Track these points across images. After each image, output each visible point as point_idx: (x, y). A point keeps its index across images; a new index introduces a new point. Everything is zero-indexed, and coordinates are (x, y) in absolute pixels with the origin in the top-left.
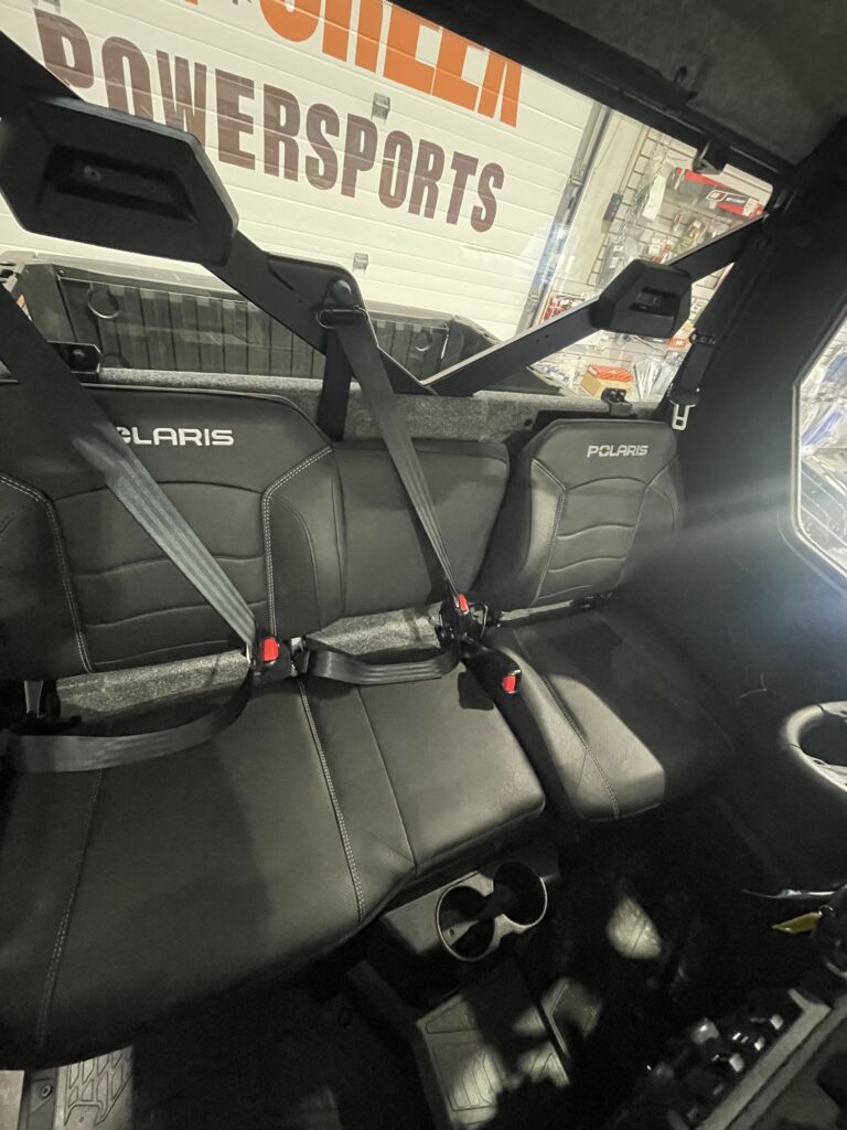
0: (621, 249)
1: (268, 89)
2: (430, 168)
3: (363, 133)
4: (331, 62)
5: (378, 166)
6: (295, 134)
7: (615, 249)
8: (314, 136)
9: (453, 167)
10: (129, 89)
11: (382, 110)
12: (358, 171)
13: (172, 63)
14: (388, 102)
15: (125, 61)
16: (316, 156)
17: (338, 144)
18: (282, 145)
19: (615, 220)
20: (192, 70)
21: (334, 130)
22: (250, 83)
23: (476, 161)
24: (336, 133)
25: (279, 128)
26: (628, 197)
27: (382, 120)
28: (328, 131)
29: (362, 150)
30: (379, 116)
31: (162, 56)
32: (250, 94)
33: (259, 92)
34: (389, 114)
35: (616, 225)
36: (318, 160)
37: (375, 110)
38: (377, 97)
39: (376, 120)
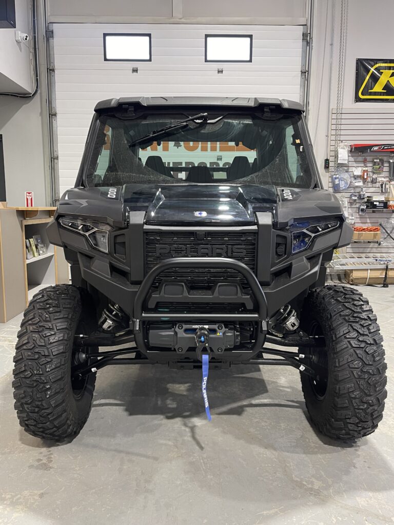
7: (334, 176)
14: (221, 156)
19: (330, 168)
26: (331, 159)
27: (220, 161)
33: (184, 163)
37: (218, 159)
38: (218, 156)
39: (218, 162)
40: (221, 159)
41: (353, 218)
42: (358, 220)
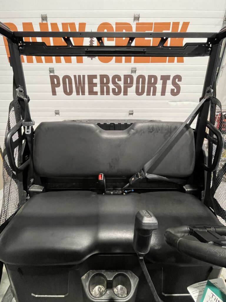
1: (101, 76)
2: (153, 81)
3: (129, 79)
4: (118, 64)
6: (109, 83)
8: (114, 83)
9: (161, 80)
10: (68, 85)
12: (128, 88)
13: (77, 77)
14: (136, 69)
15: (67, 79)
18: (105, 87)
20: (82, 77)
22: (96, 75)
23: (170, 76)
24: (120, 80)
25: (104, 84)
27: (135, 74)
29: (129, 82)
30: (133, 73)
32: (96, 78)
36: (115, 88)
37: (132, 72)
38: (132, 68)
39: (133, 74)
40: (135, 72)
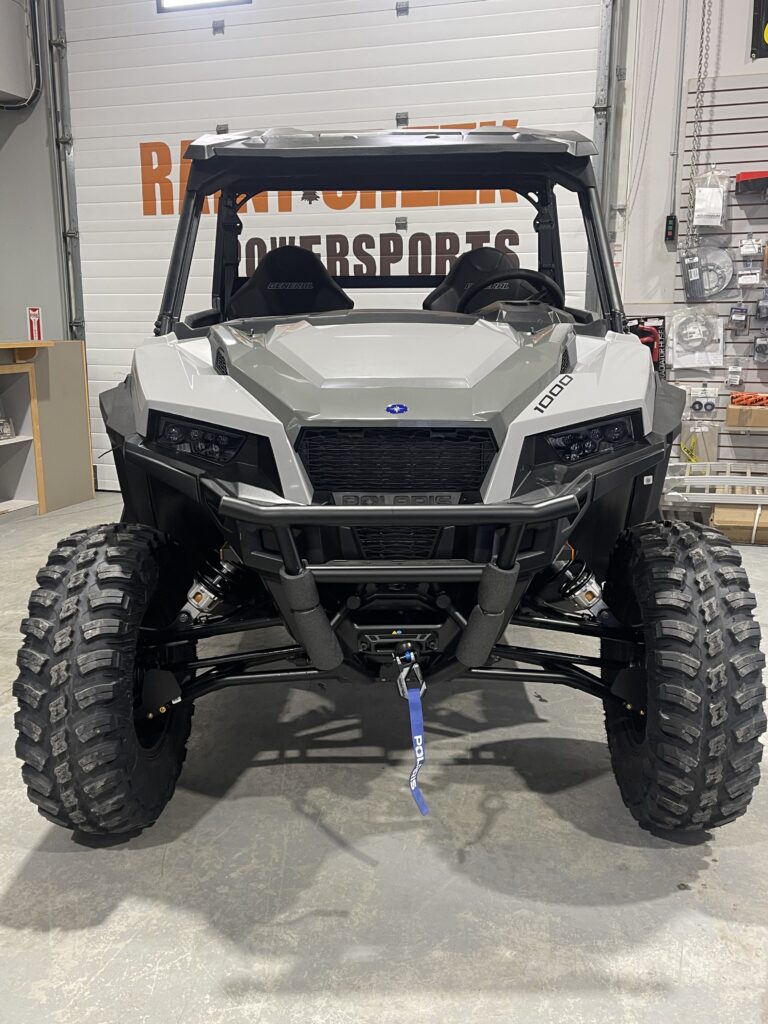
0: (696, 259)
1: (328, 237)
2: (448, 247)
3: (392, 242)
4: (368, 212)
5: (406, 257)
6: (347, 254)
7: (687, 261)
8: (359, 253)
9: (467, 242)
11: (402, 224)
12: (392, 265)
13: (278, 241)
14: (405, 219)
15: (256, 247)
16: (360, 263)
17: (375, 253)
18: (338, 263)
19: (679, 239)
20: (288, 241)
21: (371, 245)
22: (319, 237)
23: (488, 233)
24: (373, 247)
25: (336, 254)
26: (680, 215)
27: (404, 231)
28: (367, 247)
29: (392, 250)
30: (401, 229)
31: (273, 240)
32: (319, 243)
33: (324, 241)
34: (408, 225)
35: (681, 242)
36: (361, 266)
37: (399, 226)
38: (397, 219)
39: (400, 232)
40: (405, 226)
41: (740, 369)
42: (753, 376)
